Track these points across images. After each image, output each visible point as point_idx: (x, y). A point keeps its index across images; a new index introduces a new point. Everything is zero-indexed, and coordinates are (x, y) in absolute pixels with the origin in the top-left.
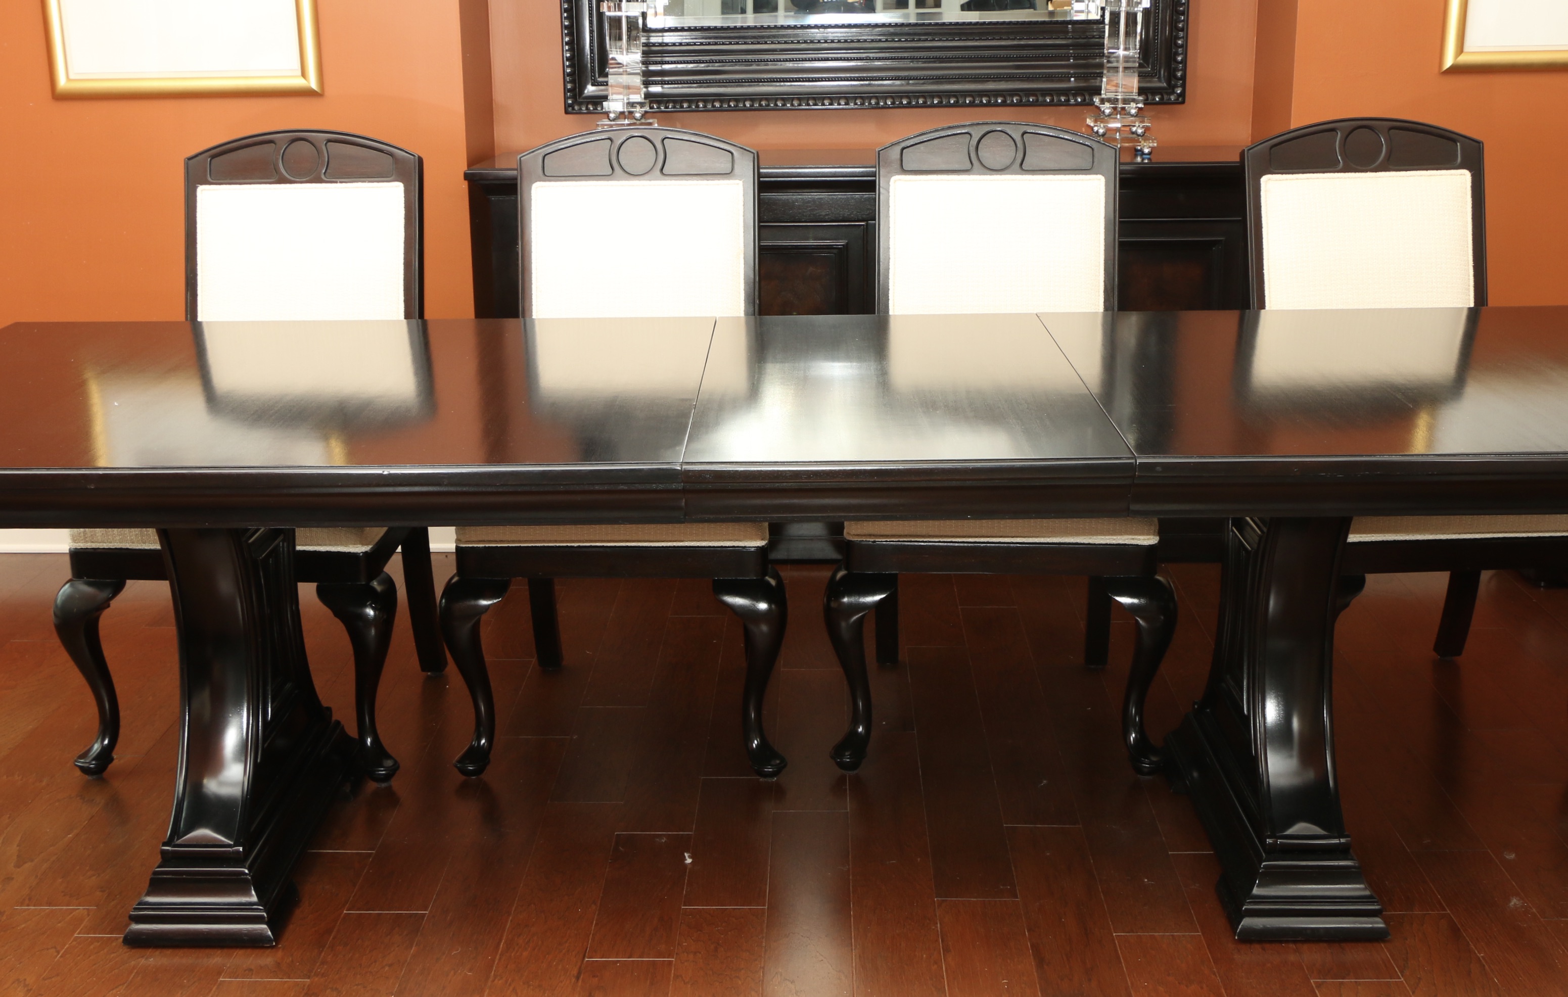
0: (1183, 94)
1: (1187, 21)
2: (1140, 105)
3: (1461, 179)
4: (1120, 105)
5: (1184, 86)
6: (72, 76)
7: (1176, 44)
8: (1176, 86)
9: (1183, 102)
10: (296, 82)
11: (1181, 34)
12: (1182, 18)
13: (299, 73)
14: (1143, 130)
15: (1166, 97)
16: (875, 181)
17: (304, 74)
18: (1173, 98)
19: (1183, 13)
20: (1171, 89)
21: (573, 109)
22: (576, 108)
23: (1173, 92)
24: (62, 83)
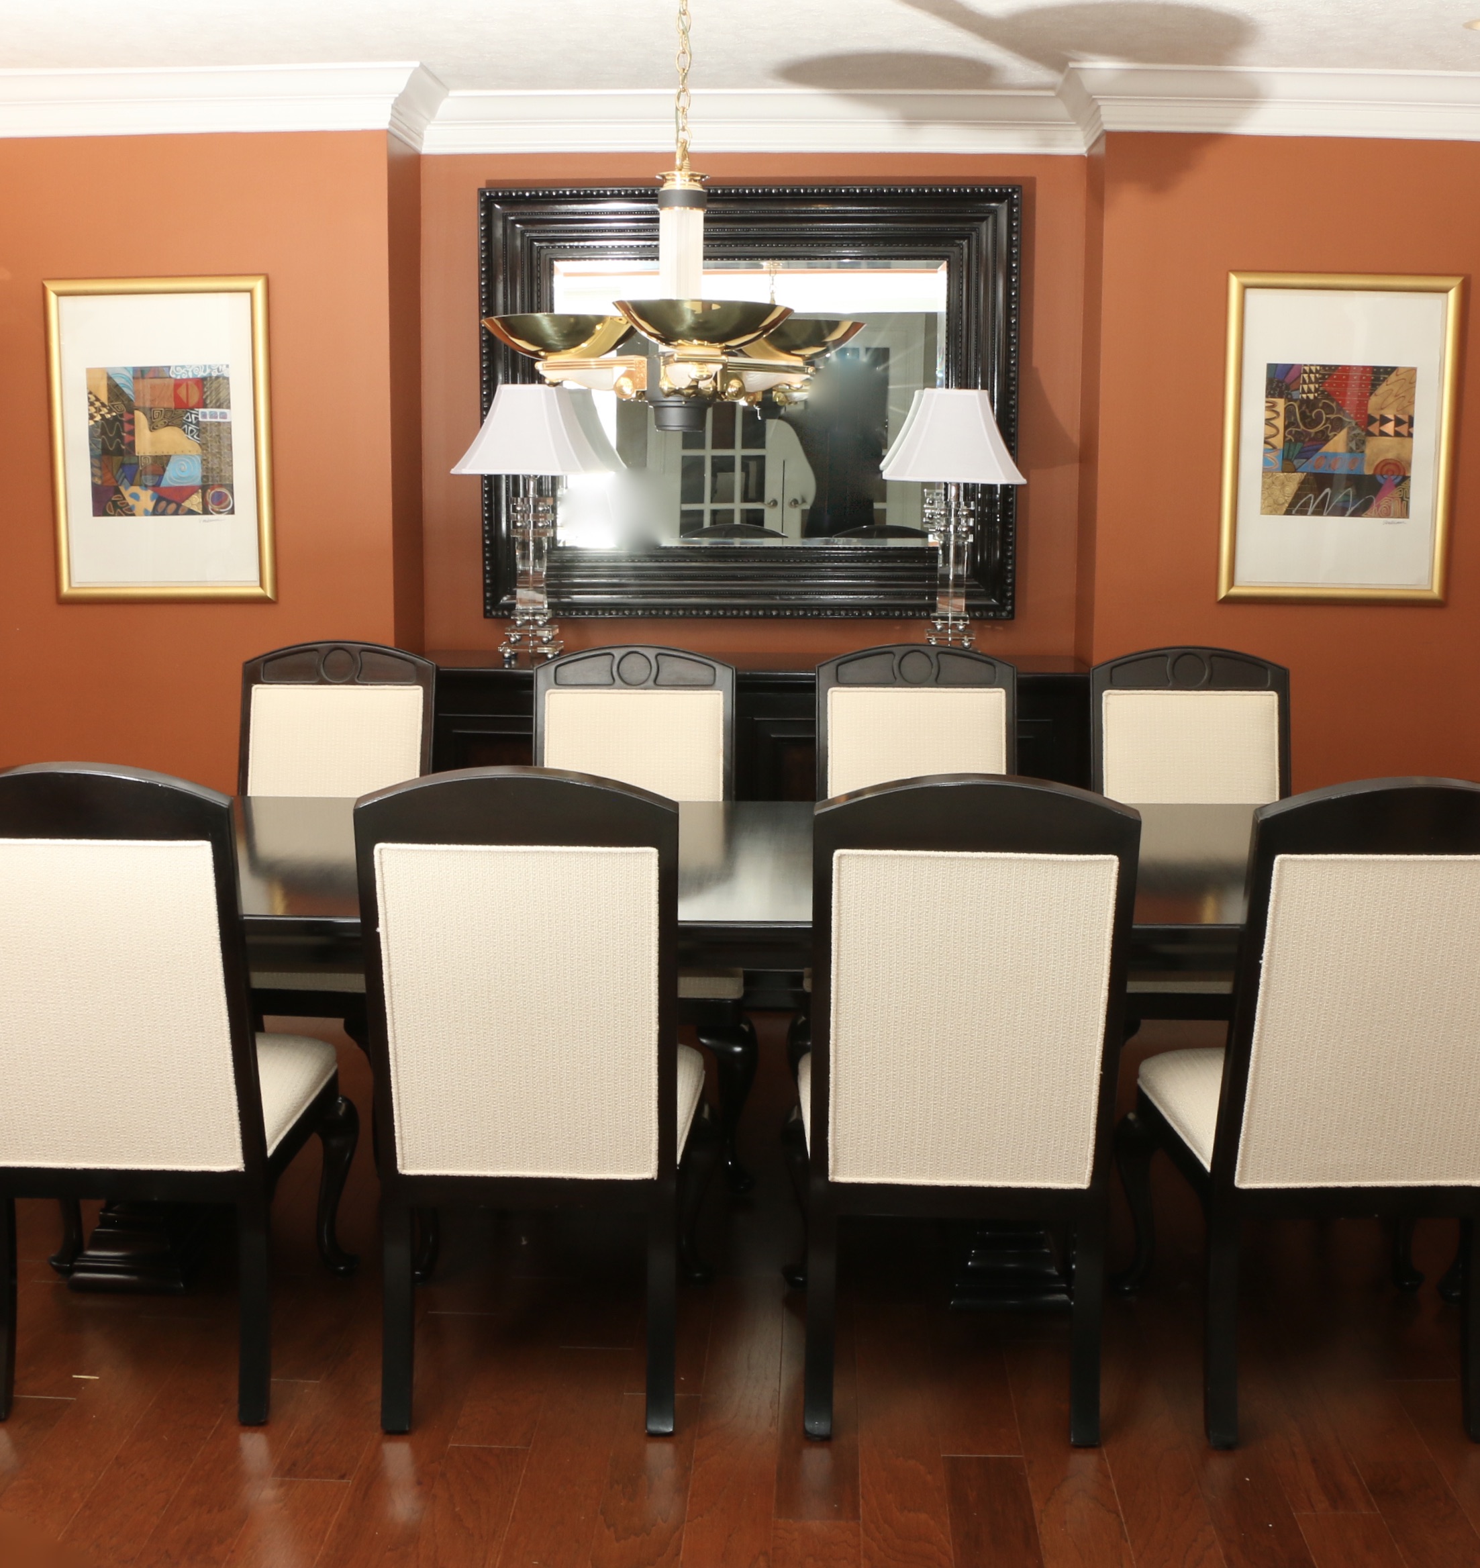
0: (1012, 612)
1: (1014, 551)
2: (968, 622)
3: (1269, 700)
4: (950, 622)
5: (1013, 604)
6: (74, 585)
7: (1006, 569)
8: (1006, 605)
9: (1013, 618)
10: (258, 591)
11: (1010, 562)
12: (1011, 548)
13: (258, 584)
14: (969, 643)
15: (998, 614)
16: (815, 684)
17: (262, 585)
18: (1004, 614)
19: (1011, 544)
20: (1001, 607)
21: (491, 614)
22: (494, 613)
23: (1004, 610)
24: (66, 589)
